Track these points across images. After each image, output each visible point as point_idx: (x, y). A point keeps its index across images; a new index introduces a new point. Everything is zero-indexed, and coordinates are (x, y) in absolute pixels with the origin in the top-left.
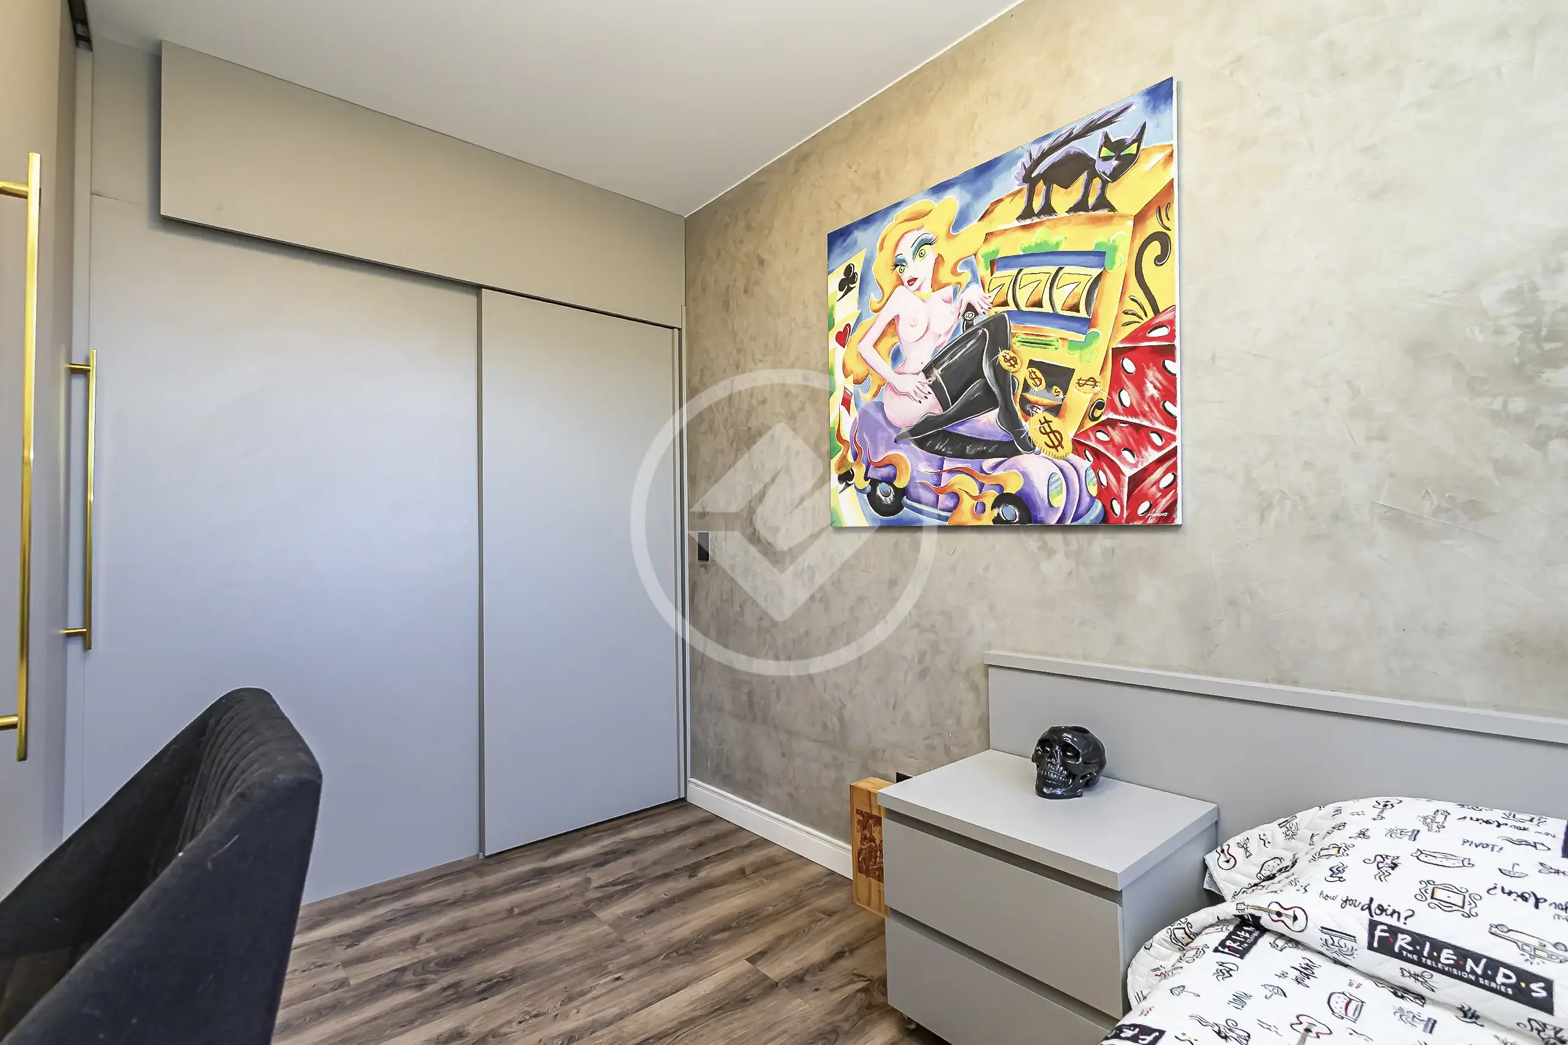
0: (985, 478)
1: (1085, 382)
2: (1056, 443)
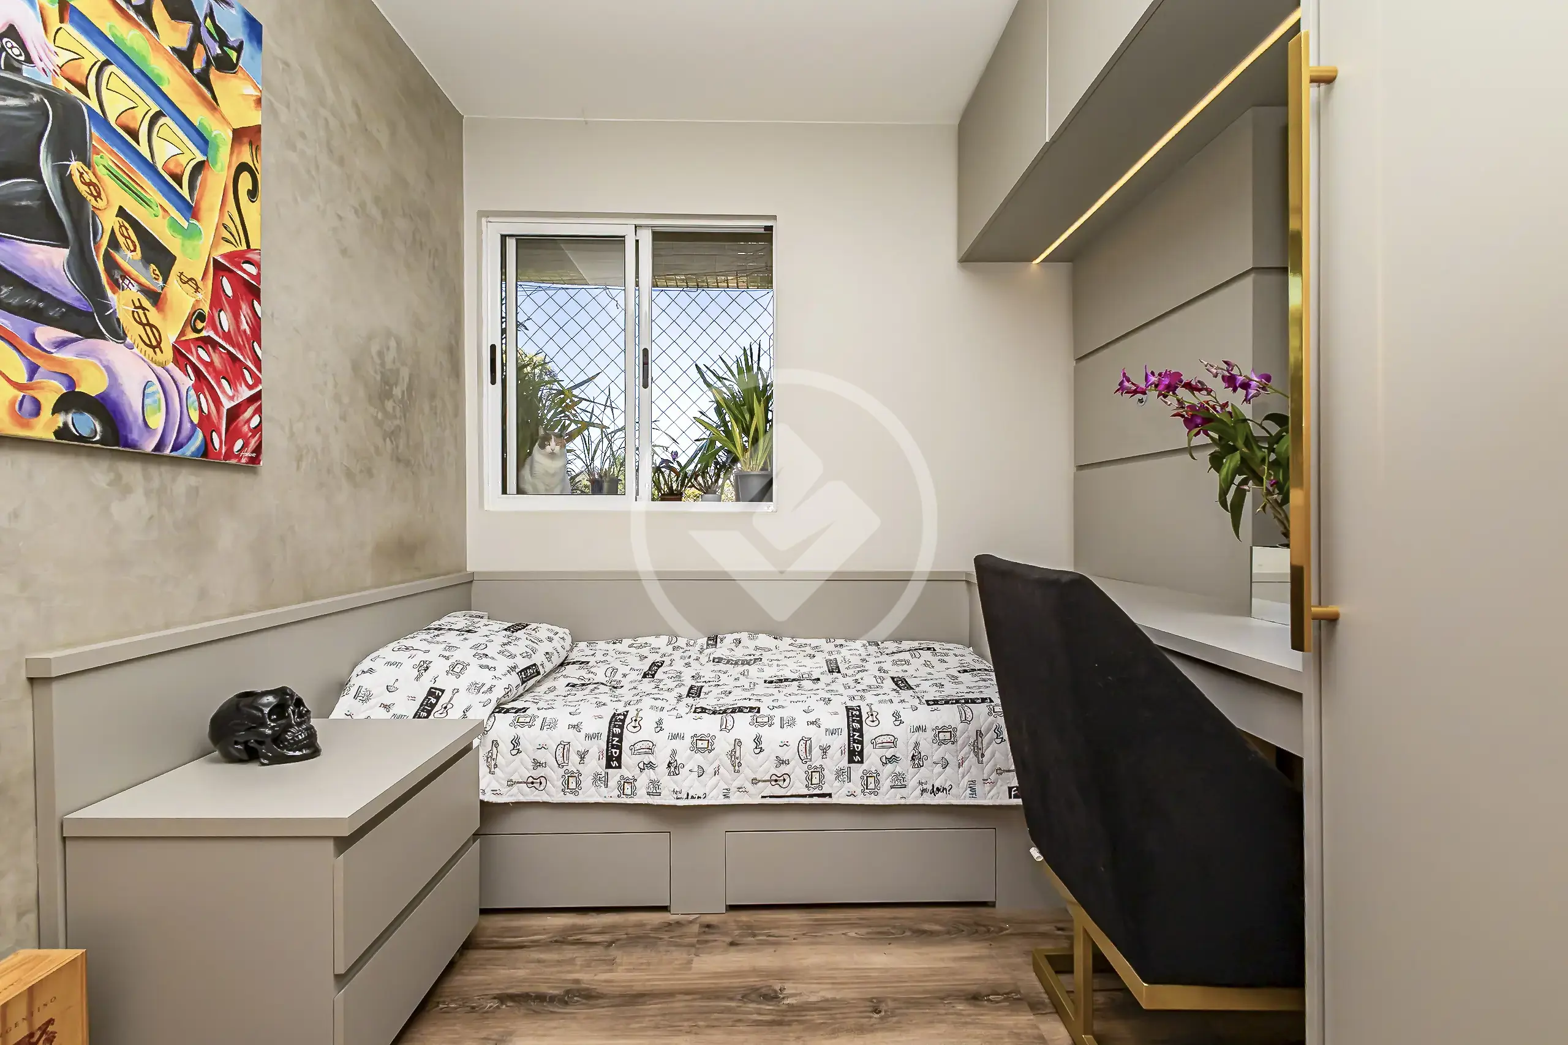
0: (41, 357)
1: (186, 280)
2: (154, 343)
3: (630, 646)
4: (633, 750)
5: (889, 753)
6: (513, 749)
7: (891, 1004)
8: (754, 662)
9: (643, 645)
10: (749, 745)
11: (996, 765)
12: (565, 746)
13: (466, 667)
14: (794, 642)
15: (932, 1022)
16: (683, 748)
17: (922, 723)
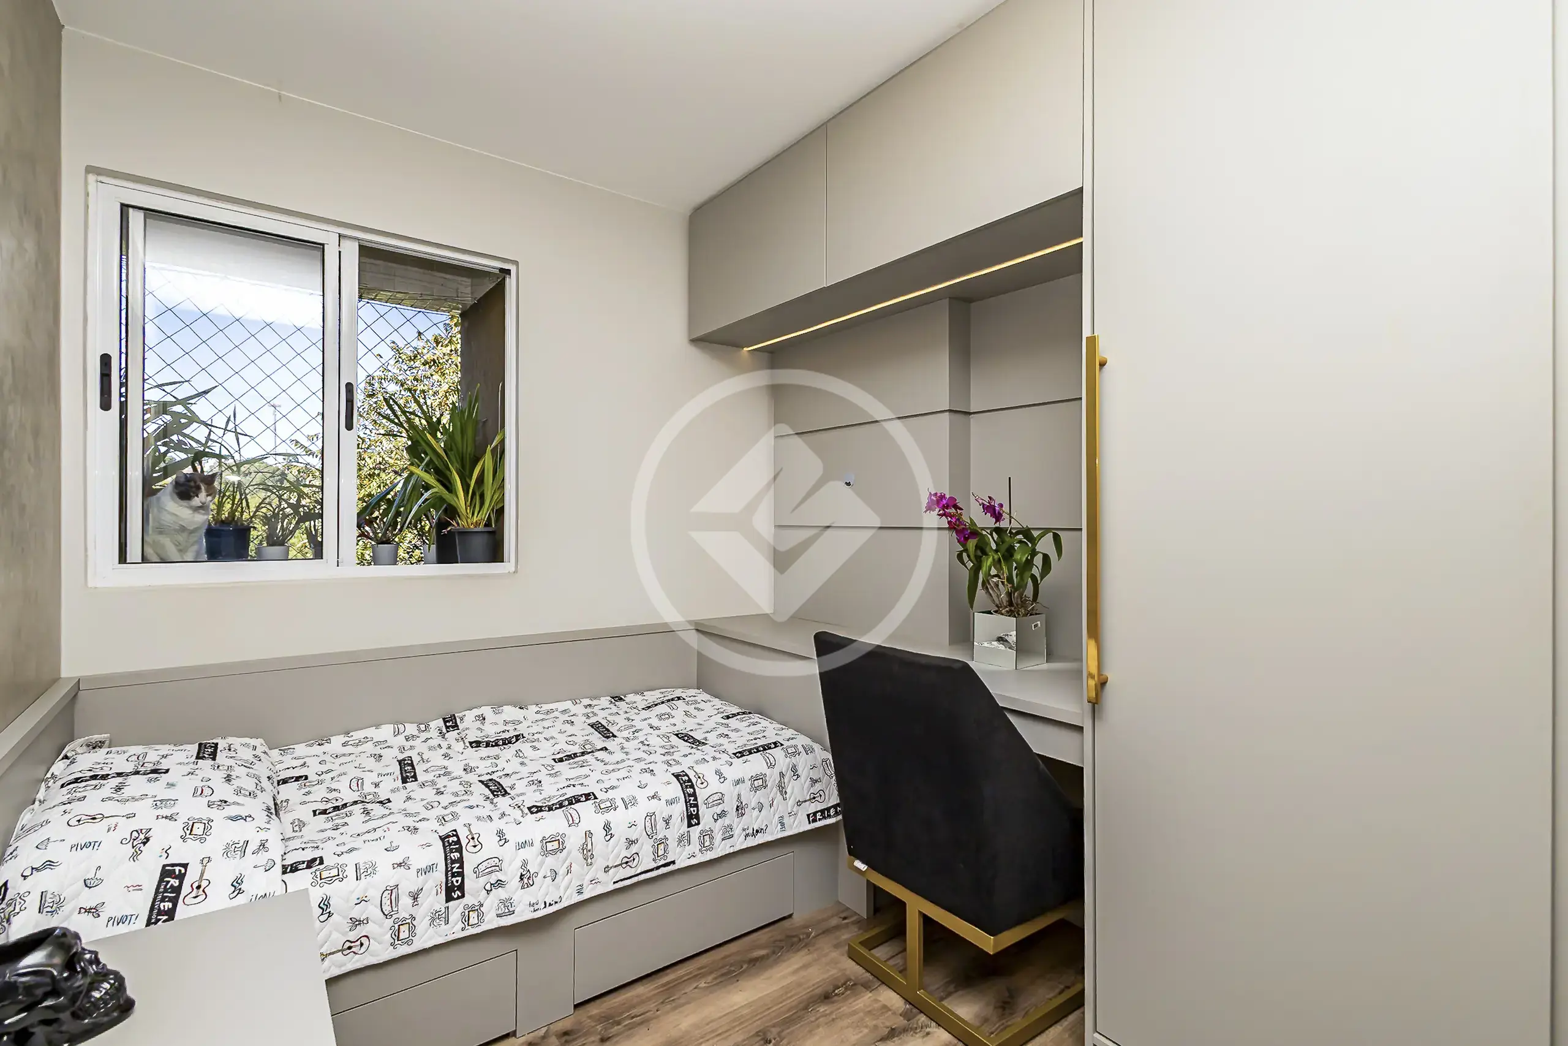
3: (344, 744)
4: (478, 873)
5: (718, 810)
6: (322, 914)
7: (775, 1031)
8: (517, 740)
9: (362, 740)
10: (599, 834)
11: (796, 799)
12: (393, 890)
13: (208, 824)
14: (539, 709)
15: (810, 1031)
16: (531, 854)
17: (740, 776)
